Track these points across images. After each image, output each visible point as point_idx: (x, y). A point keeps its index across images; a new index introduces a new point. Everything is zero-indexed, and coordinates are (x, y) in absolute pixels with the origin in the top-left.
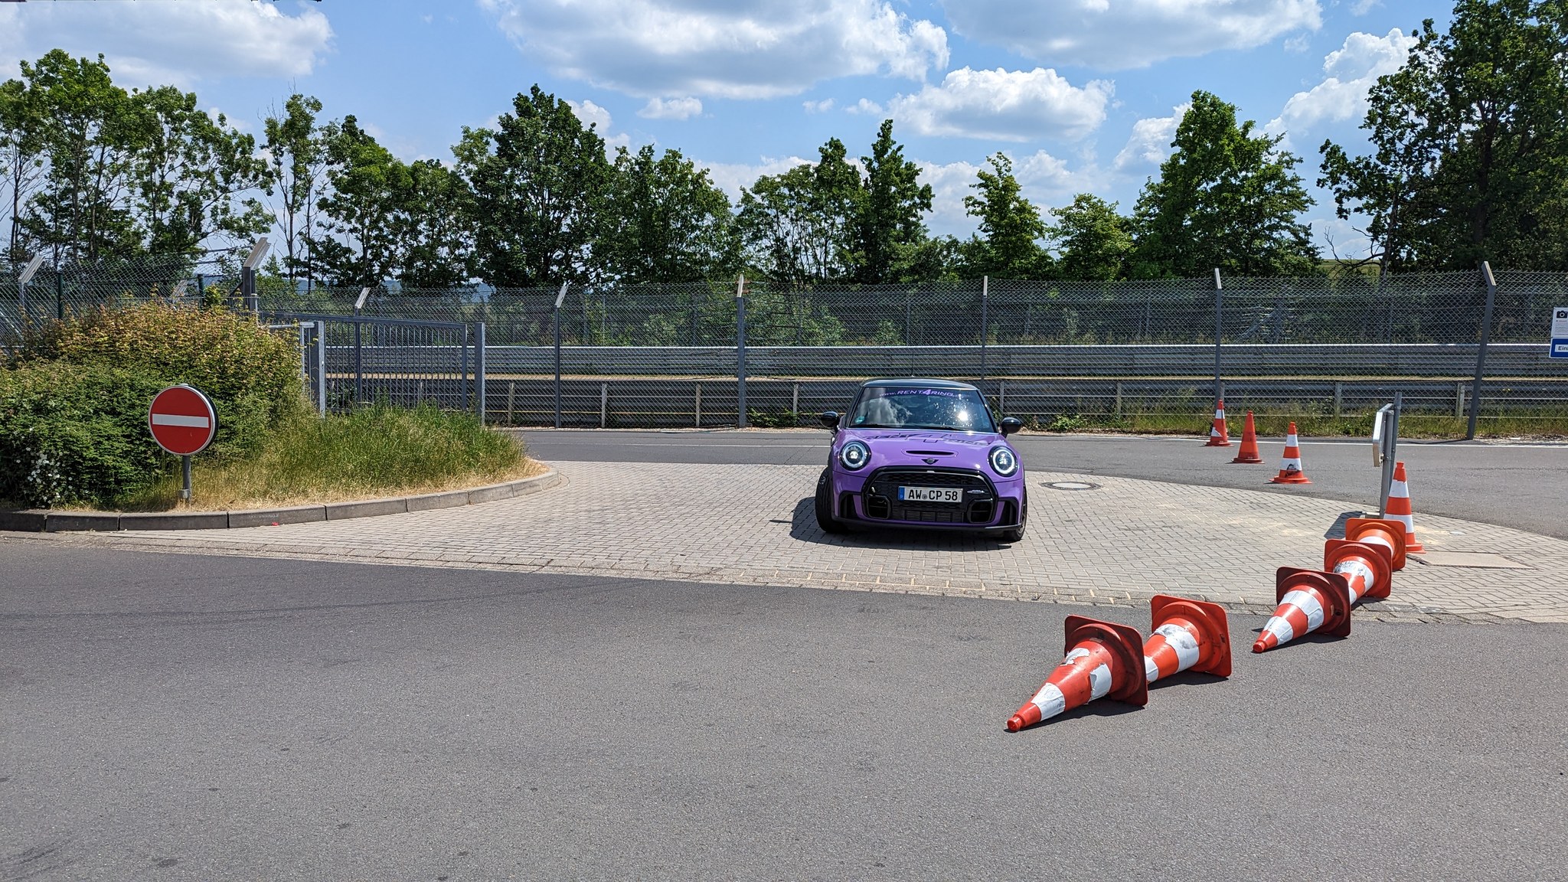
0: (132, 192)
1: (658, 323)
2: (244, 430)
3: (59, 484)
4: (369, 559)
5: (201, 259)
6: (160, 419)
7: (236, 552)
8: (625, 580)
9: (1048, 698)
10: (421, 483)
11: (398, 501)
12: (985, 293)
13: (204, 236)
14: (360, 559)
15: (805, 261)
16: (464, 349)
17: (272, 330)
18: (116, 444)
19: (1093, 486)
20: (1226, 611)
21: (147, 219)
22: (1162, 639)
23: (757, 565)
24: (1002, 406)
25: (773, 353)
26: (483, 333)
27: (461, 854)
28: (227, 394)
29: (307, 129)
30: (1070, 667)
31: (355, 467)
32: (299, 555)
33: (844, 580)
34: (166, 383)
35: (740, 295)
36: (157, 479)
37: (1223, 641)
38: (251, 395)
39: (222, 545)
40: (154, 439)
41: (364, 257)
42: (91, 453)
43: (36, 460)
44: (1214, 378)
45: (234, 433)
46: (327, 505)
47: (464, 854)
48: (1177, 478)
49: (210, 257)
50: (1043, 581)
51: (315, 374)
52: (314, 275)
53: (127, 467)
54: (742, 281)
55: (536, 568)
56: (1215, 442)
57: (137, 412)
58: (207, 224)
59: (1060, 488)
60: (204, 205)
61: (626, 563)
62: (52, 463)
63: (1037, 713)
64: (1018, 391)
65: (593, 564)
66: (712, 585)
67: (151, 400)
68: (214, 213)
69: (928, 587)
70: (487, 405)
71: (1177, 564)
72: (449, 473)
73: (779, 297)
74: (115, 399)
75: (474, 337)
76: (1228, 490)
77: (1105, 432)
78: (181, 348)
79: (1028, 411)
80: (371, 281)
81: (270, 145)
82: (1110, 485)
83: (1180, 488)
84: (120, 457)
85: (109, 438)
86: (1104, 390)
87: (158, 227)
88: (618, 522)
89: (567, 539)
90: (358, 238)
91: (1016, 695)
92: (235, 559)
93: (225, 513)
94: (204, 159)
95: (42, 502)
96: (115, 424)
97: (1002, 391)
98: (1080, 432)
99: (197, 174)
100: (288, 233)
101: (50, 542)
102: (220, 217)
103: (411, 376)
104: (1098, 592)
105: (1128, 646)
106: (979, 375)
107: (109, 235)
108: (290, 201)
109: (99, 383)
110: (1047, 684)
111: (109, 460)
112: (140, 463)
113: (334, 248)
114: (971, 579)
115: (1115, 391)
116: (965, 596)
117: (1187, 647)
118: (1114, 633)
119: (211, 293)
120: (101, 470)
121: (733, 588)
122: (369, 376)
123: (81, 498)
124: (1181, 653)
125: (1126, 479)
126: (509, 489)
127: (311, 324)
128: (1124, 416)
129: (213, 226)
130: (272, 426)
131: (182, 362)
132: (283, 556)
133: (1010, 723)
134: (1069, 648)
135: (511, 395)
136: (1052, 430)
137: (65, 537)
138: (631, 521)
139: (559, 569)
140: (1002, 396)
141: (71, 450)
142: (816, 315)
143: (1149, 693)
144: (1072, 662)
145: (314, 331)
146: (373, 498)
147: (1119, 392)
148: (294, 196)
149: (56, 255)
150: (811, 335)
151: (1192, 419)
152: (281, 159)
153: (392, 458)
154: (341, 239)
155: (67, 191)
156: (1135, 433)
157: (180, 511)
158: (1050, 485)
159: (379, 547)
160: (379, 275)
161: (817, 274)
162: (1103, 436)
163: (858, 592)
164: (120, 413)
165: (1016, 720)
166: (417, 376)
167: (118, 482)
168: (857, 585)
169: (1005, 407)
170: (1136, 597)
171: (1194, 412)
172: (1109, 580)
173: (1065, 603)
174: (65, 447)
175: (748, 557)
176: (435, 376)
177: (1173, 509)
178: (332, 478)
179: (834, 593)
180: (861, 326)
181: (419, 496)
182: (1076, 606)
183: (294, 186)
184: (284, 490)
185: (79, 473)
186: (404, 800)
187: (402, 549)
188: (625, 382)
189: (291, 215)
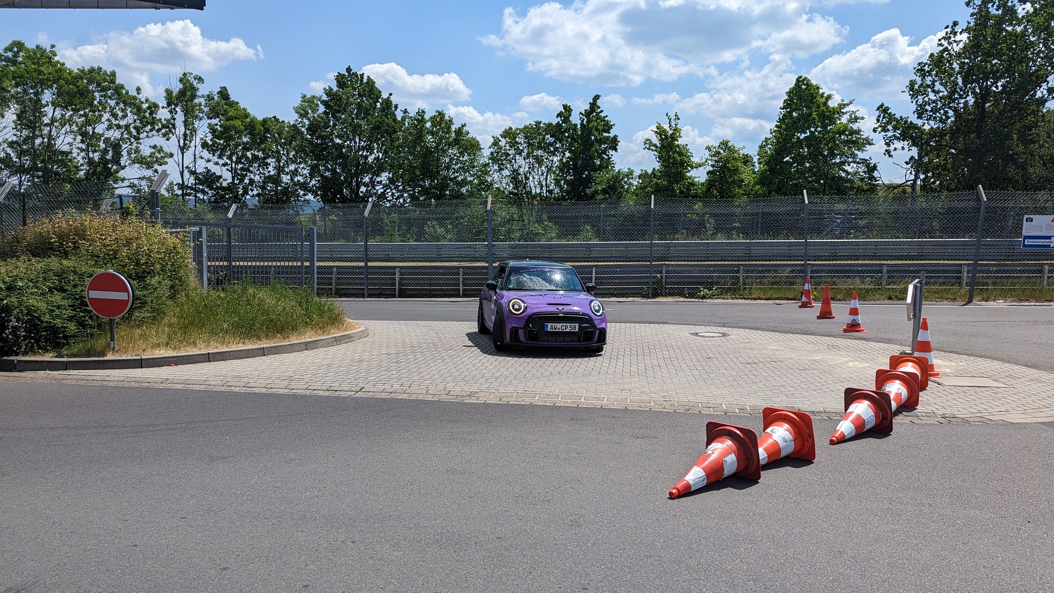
0: (75, 139)
1: (433, 227)
2: (152, 301)
3: (25, 339)
4: (239, 388)
5: (120, 184)
6: (94, 294)
7: (147, 384)
8: (413, 401)
9: (695, 475)
10: (274, 337)
11: (258, 349)
12: (652, 207)
13: (123, 168)
14: (232, 388)
15: (533, 185)
16: (302, 245)
17: (171, 233)
18: (64, 312)
19: (724, 335)
20: (812, 417)
21: (83, 158)
22: (770, 436)
23: (502, 390)
24: (664, 281)
25: (511, 247)
26: (315, 234)
27: (304, 586)
28: (140, 277)
29: (194, 96)
30: (709, 455)
31: (229, 325)
32: (190, 386)
33: (560, 399)
34: (98, 270)
35: (489, 208)
36: (92, 335)
37: (810, 437)
38: (157, 278)
39: (138, 379)
40: (90, 308)
41: (233, 183)
42: (47, 318)
43: (8, 323)
44: (803, 262)
45: (146, 303)
46: (209, 352)
47: (307, 586)
48: (780, 329)
49: (126, 183)
50: (691, 398)
51: (200, 263)
52: (198, 195)
53: (72, 327)
54: (490, 199)
55: (353, 393)
56: (804, 305)
57: (79, 289)
58: (124, 161)
59: (703, 336)
60: (123, 148)
61: (414, 389)
62: (20, 325)
63: (688, 486)
64: (675, 272)
65: (391, 390)
66: (472, 404)
67: (88, 281)
68: (129, 153)
69: (616, 403)
70: (318, 283)
71: (780, 386)
72: (293, 330)
73: (514, 209)
74: (63, 280)
75: (309, 236)
76: (813, 337)
77: (732, 298)
78: (109, 245)
79: (681, 285)
80: (236, 199)
81: (168, 106)
82: (736, 334)
83: (782, 335)
84: (67, 320)
85: (58, 307)
86: (731, 271)
87: (91, 162)
88: (408, 362)
89: (374, 374)
90: (228, 170)
91: (674, 475)
92: (147, 389)
93: (139, 358)
94: (125, 116)
95: (13, 351)
96: (63, 298)
97: (664, 272)
98: (716, 299)
99: (119, 127)
100: (181, 166)
101: (18, 379)
102: (133, 156)
103: (266, 264)
104: (728, 406)
105: (747, 441)
106: (649, 261)
107: (57, 168)
108: (182, 144)
109: (52, 270)
110: (695, 467)
111: (58, 322)
112: (81, 324)
113: (212, 175)
114: (645, 398)
115: (738, 271)
116: (640, 409)
117: (786, 442)
118: (738, 432)
119: (128, 208)
120: (54, 330)
121: (486, 405)
122: (238, 263)
123: (40, 348)
124: (782, 444)
125: (746, 330)
126: (333, 340)
127: (198, 229)
128: (745, 288)
129: (129, 162)
130: (172, 297)
131: (108, 255)
132: (180, 387)
133: (671, 493)
134: (709, 443)
135: (334, 276)
136: (697, 298)
137: (29, 374)
138: (417, 361)
139: (369, 394)
140: (664, 275)
141: (33, 316)
142: (540, 221)
143: (762, 473)
144: (711, 452)
145: (199, 233)
146: (241, 347)
147: (741, 272)
148: (184, 141)
149: (20, 181)
150: (537, 234)
151: (789, 290)
152: (176, 116)
153: (253, 319)
154: (217, 170)
155: (27, 139)
156: (752, 299)
157: (110, 357)
158: (696, 334)
159: (246, 380)
160: (243, 195)
161: (541, 193)
162: (731, 301)
163: (569, 407)
164: (66, 290)
165: (674, 491)
166: (270, 264)
167: (65, 337)
168: (569, 403)
169: (666, 282)
170: (753, 408)
171: (790, 285)
172: (735, 397)
173: (706, 413)
174: (28, 314)
175: (496, 384)
176: (282, 264)
177: (777, 350)
178: (213, 333)
179: (554, 408)
180: (570, 228)
181: (273, 345)
182: (713, 415)
183: (185, 135)
184: (181, 342)
185: (38, 332)
186: (265, 551)
187: (261, 381)
188: (412, 267)
189: (183, 154)
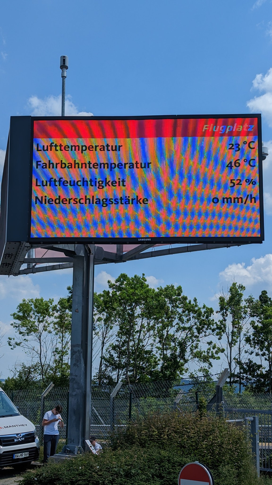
0: (154, 341)
13: (187, 361)
21: (161, 355)
28: (216, 465)
29: (239, 301)
52: (242, 382)
58: (187, 355)
60: (187, 346)
68: (191, 350)
74: (161, 468)
78: (192, 438)
81: (221, 311)
87: (165, 358)
90: (266, 359)
94: (188, 320)
99: (184, 329)
100: (229, 358)
102: (194, 351)
107: (142, 364)
108: (230, 341)
113: (253, 365)
119: (202, 402)
127: (252, 419)
129: (191, 356)
145: (253, 422)
148: (232, 337)
152: (226, 318)
155: (125, 342)
183: (233, 332)
189: (231, 347)
